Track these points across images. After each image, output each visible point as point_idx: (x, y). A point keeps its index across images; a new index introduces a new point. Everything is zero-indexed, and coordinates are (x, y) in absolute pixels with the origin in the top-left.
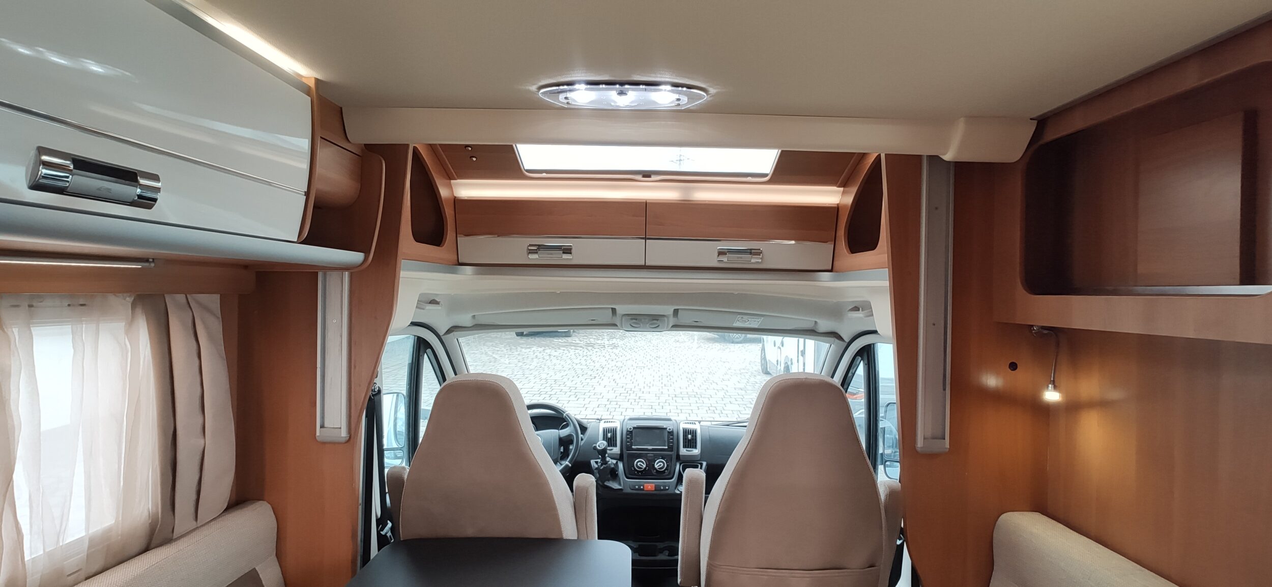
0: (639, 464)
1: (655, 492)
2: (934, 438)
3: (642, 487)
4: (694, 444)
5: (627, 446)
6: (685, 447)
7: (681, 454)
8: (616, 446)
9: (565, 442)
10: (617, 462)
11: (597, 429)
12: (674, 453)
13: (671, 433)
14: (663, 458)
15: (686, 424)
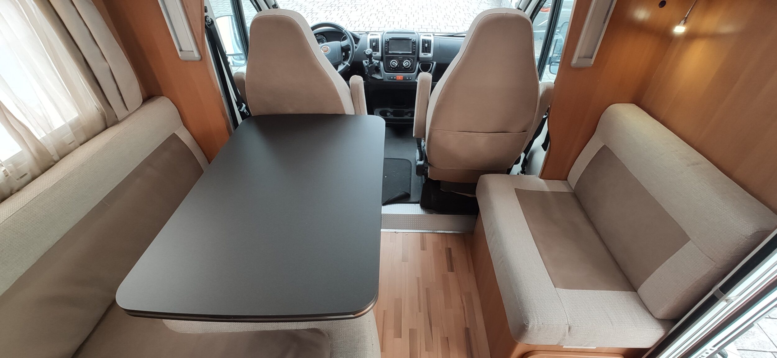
0: (393, 63)
1: (403, 81)
2: (585, 57)
3: (395, 78)
4: (429, 50)
5: (385, 52)
6: (423, 52)
7: (420, 57)
8: (378, 51)
9: (345, 50)
10: (379, 62)
11: (366, 40)
12: (415, 56)
13: (414, 43)
14: (409, 59)
15: (424, 36)
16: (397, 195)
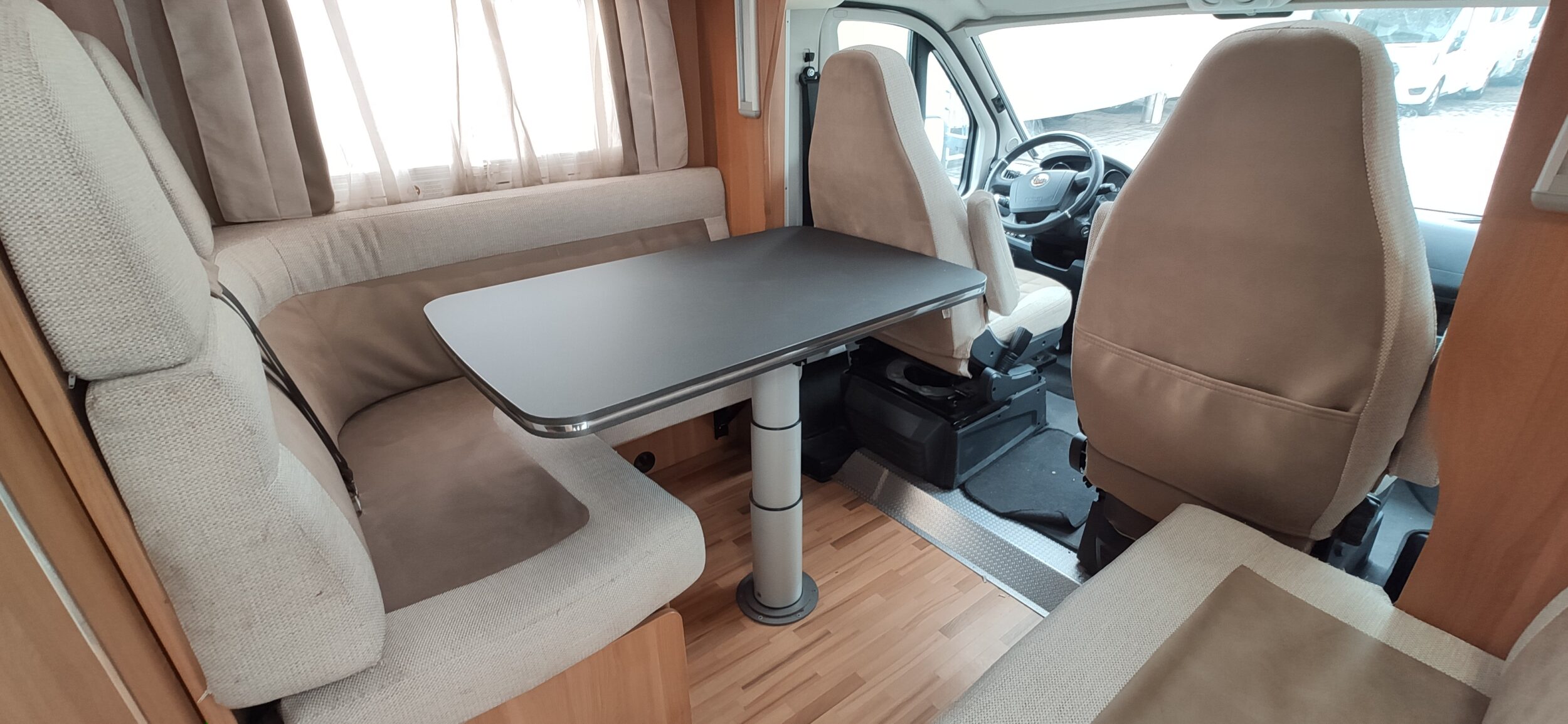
16: (1045, 511)
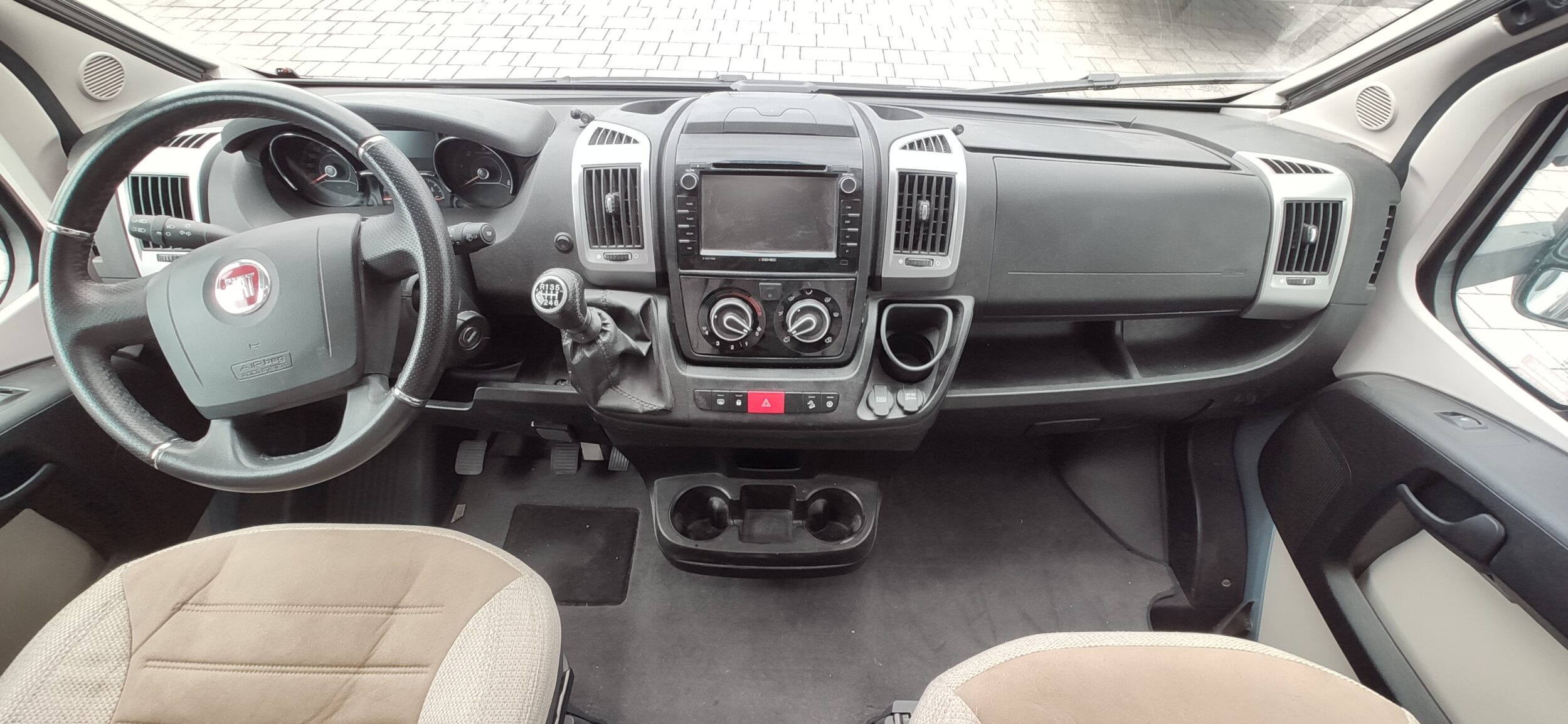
0: (729, 316)
1: (788, 419)
3: (739, 402)
4: (940, 235)
5: (678, 250)
6: (902, 244)
7: (885, 274)
8: (637, 240)
11: (563, 171)
12: (860, 275)
13: (852, 199)
14: (819, 295)
15: (911, 146)
